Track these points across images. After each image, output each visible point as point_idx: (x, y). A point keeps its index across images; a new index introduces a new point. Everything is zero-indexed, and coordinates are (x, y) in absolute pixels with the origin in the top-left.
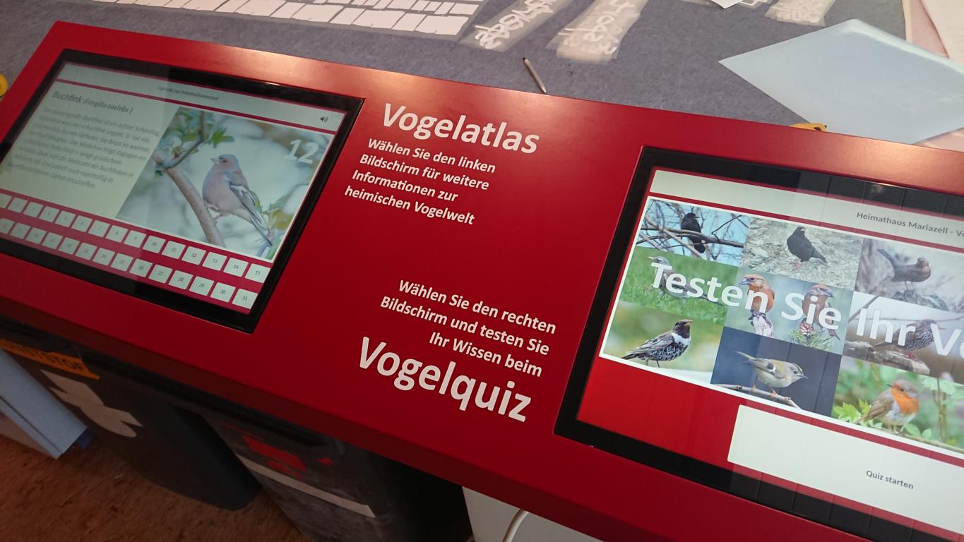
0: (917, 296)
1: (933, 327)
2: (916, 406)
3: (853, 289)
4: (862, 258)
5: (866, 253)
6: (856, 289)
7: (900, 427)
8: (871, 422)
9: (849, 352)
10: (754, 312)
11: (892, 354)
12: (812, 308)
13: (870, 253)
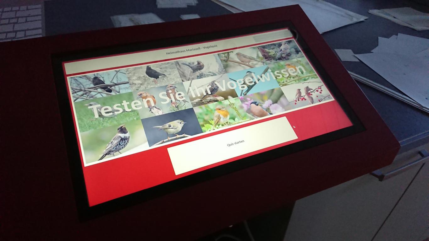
0: (204, 75)
3: (182, 82)
4: (178, 69)
5: (178, 66)
6: (183, 81)
7: (227, 123)
8: (217, 126)
9: (195, 106)
11: (209, 98)
12: (171, 95)
13: (180, 66)
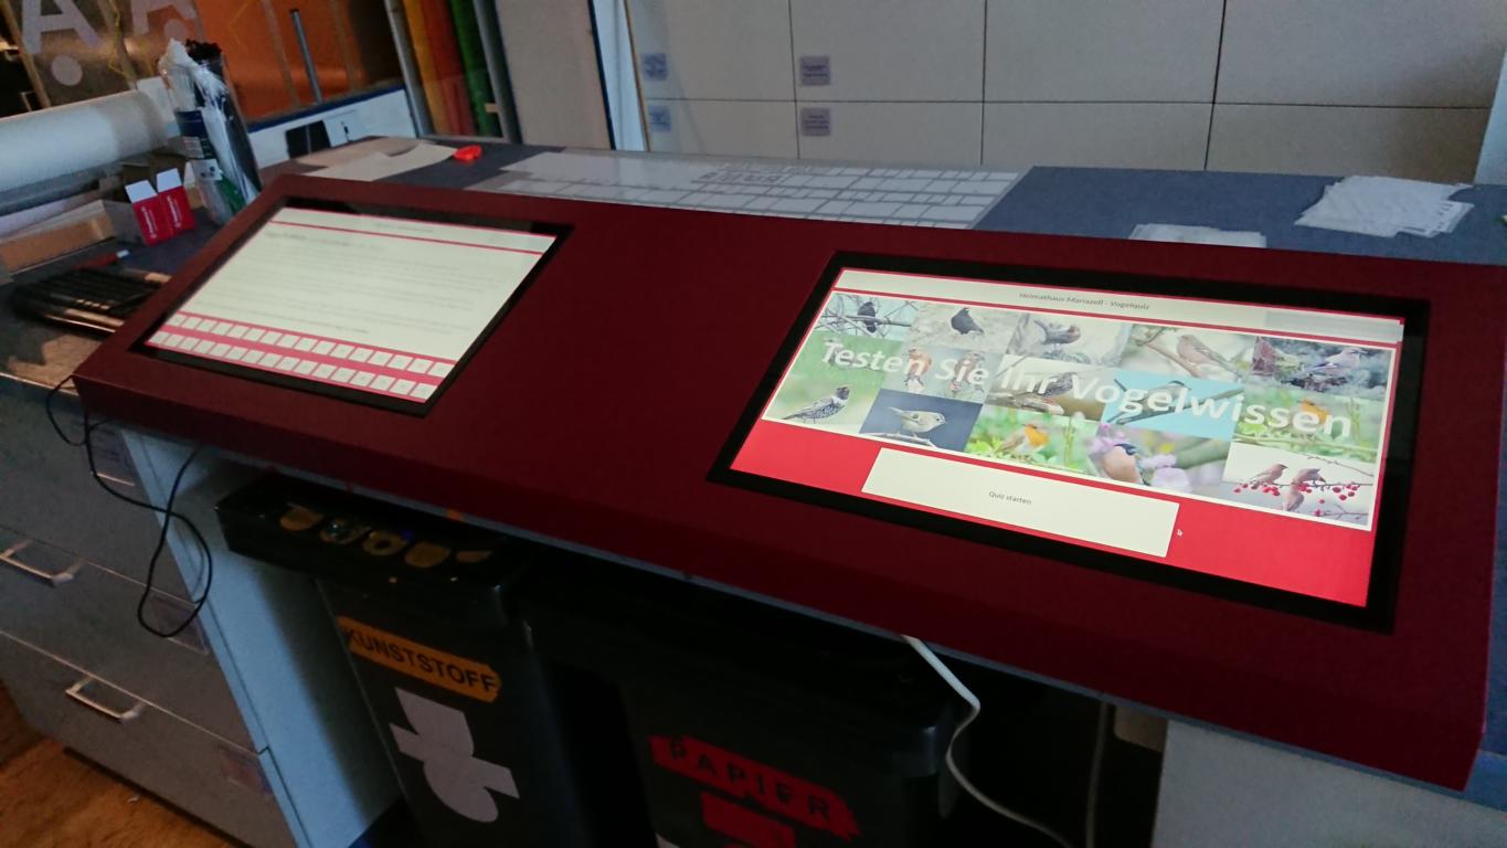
0: (1064, 355)
1: (1074, 378)
2: (1046, 440)
3: (1004, 352)
4: (1018, 329)
5: (1021, 325)
6: (1008, 352)
7: (1027, 457)
8: (1001, 454)
9: (990, 401)
10: (910, 376)
11: (1030, 400)
12: (963, 369)
13: (1027, 323)
